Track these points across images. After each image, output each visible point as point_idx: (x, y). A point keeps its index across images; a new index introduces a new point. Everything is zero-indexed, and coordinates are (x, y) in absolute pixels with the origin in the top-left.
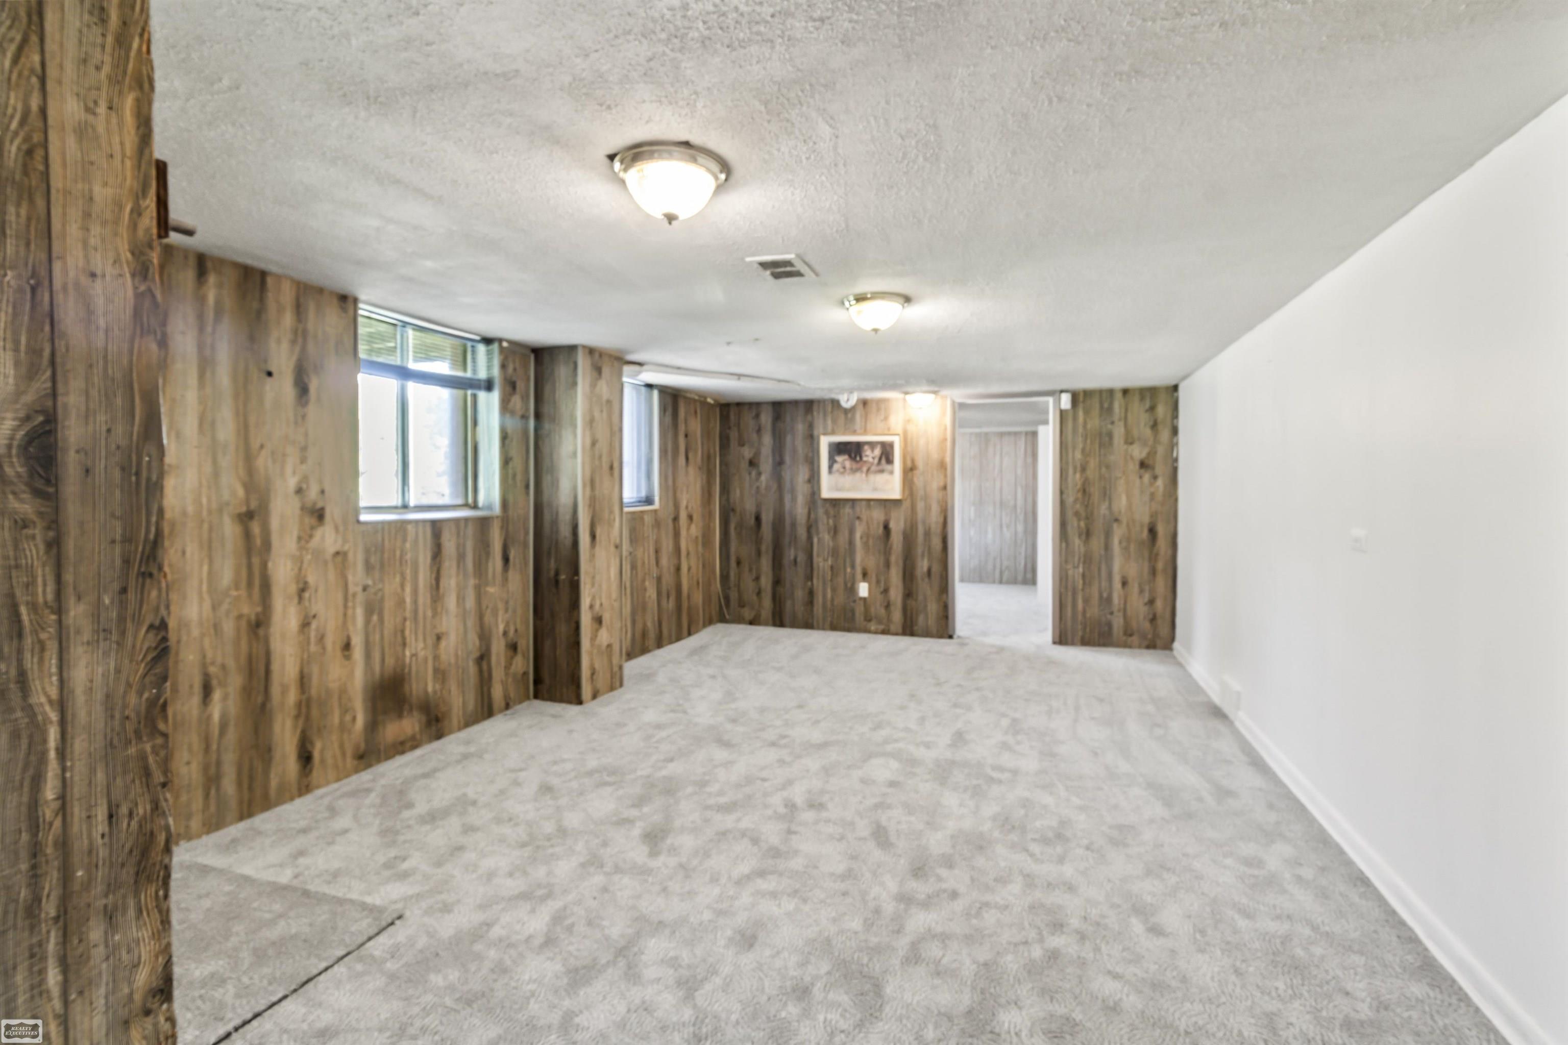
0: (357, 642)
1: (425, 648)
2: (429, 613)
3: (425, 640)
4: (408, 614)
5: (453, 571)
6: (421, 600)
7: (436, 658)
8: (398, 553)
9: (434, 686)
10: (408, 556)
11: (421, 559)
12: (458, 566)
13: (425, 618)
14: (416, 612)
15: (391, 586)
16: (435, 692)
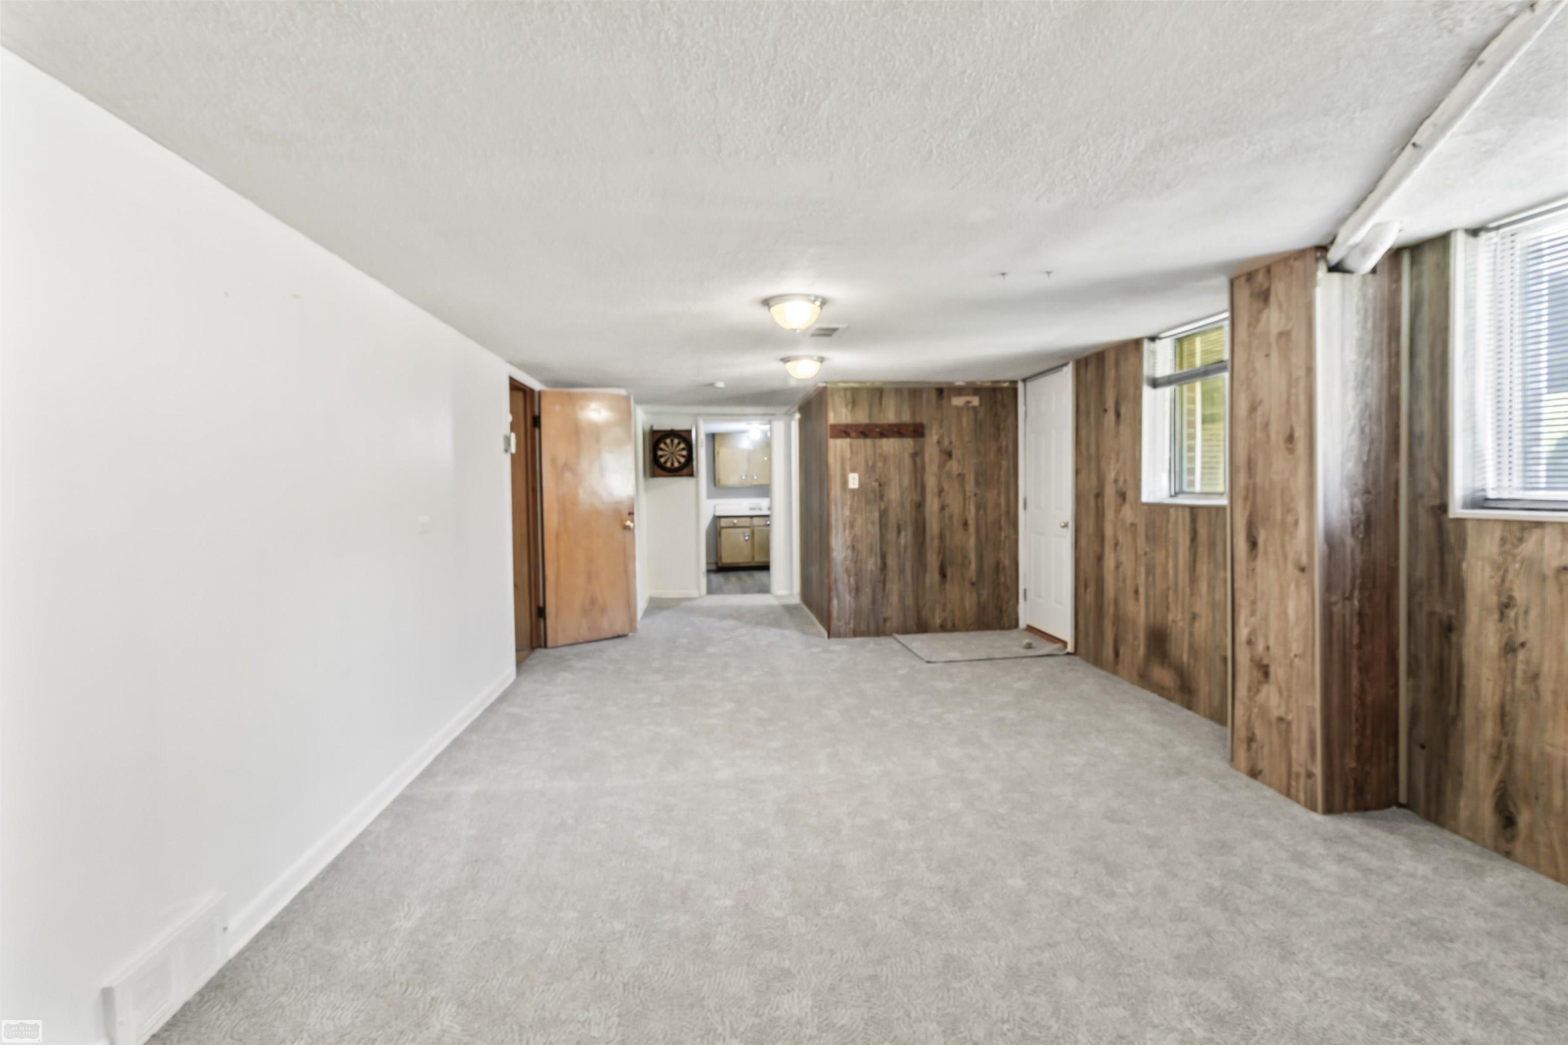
0: (1142, 590)
1: (1183, 620)
2: (1188, 590)
3: (1183, 613)
4: (1171, 584)
5: (1205, 558)
6: (1180, 577)
7: (1191, 634)
8: (1164, 531)
9: (1189, 659)
10: (1171, 535)
11: (1181, 540)
12: (1209, 554)
13: (1184, 593)
14: (1176, 583)
15: (1160, 557)
16: (1189, 665)
